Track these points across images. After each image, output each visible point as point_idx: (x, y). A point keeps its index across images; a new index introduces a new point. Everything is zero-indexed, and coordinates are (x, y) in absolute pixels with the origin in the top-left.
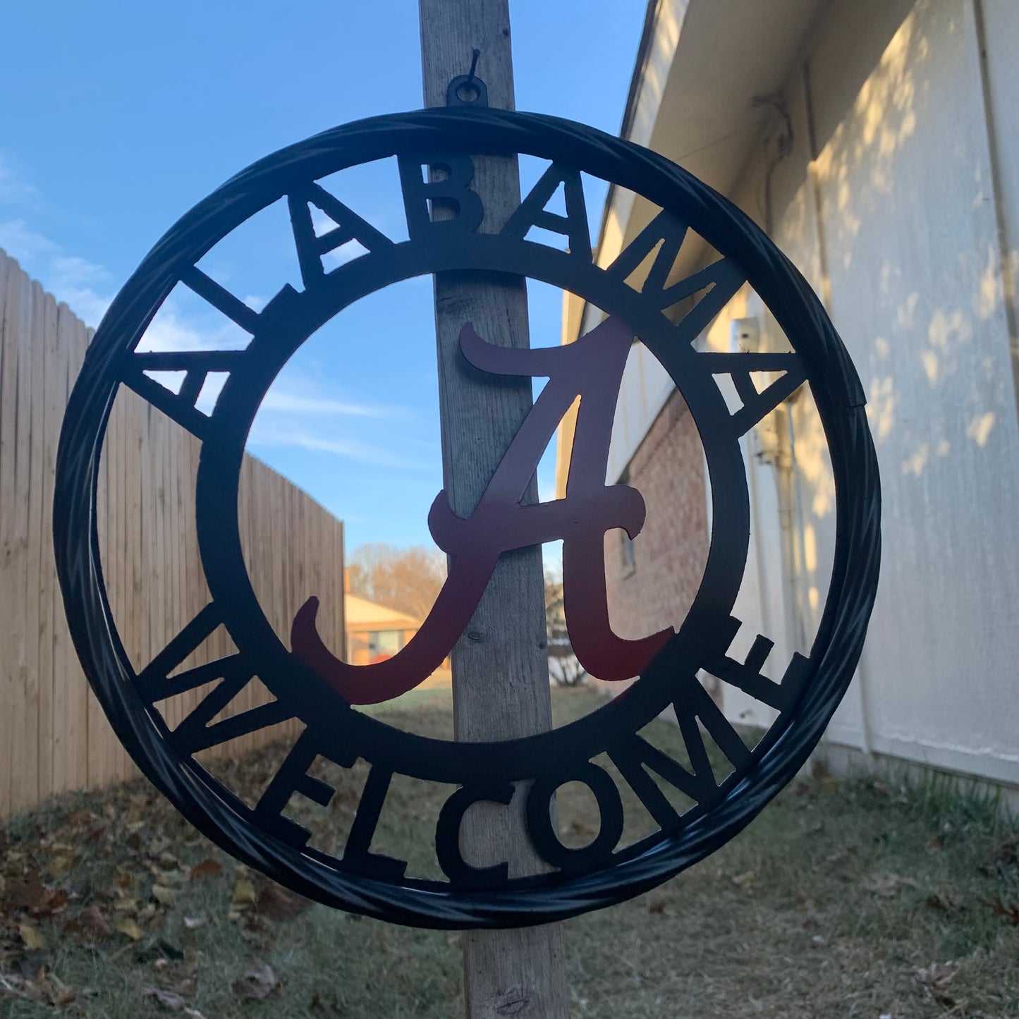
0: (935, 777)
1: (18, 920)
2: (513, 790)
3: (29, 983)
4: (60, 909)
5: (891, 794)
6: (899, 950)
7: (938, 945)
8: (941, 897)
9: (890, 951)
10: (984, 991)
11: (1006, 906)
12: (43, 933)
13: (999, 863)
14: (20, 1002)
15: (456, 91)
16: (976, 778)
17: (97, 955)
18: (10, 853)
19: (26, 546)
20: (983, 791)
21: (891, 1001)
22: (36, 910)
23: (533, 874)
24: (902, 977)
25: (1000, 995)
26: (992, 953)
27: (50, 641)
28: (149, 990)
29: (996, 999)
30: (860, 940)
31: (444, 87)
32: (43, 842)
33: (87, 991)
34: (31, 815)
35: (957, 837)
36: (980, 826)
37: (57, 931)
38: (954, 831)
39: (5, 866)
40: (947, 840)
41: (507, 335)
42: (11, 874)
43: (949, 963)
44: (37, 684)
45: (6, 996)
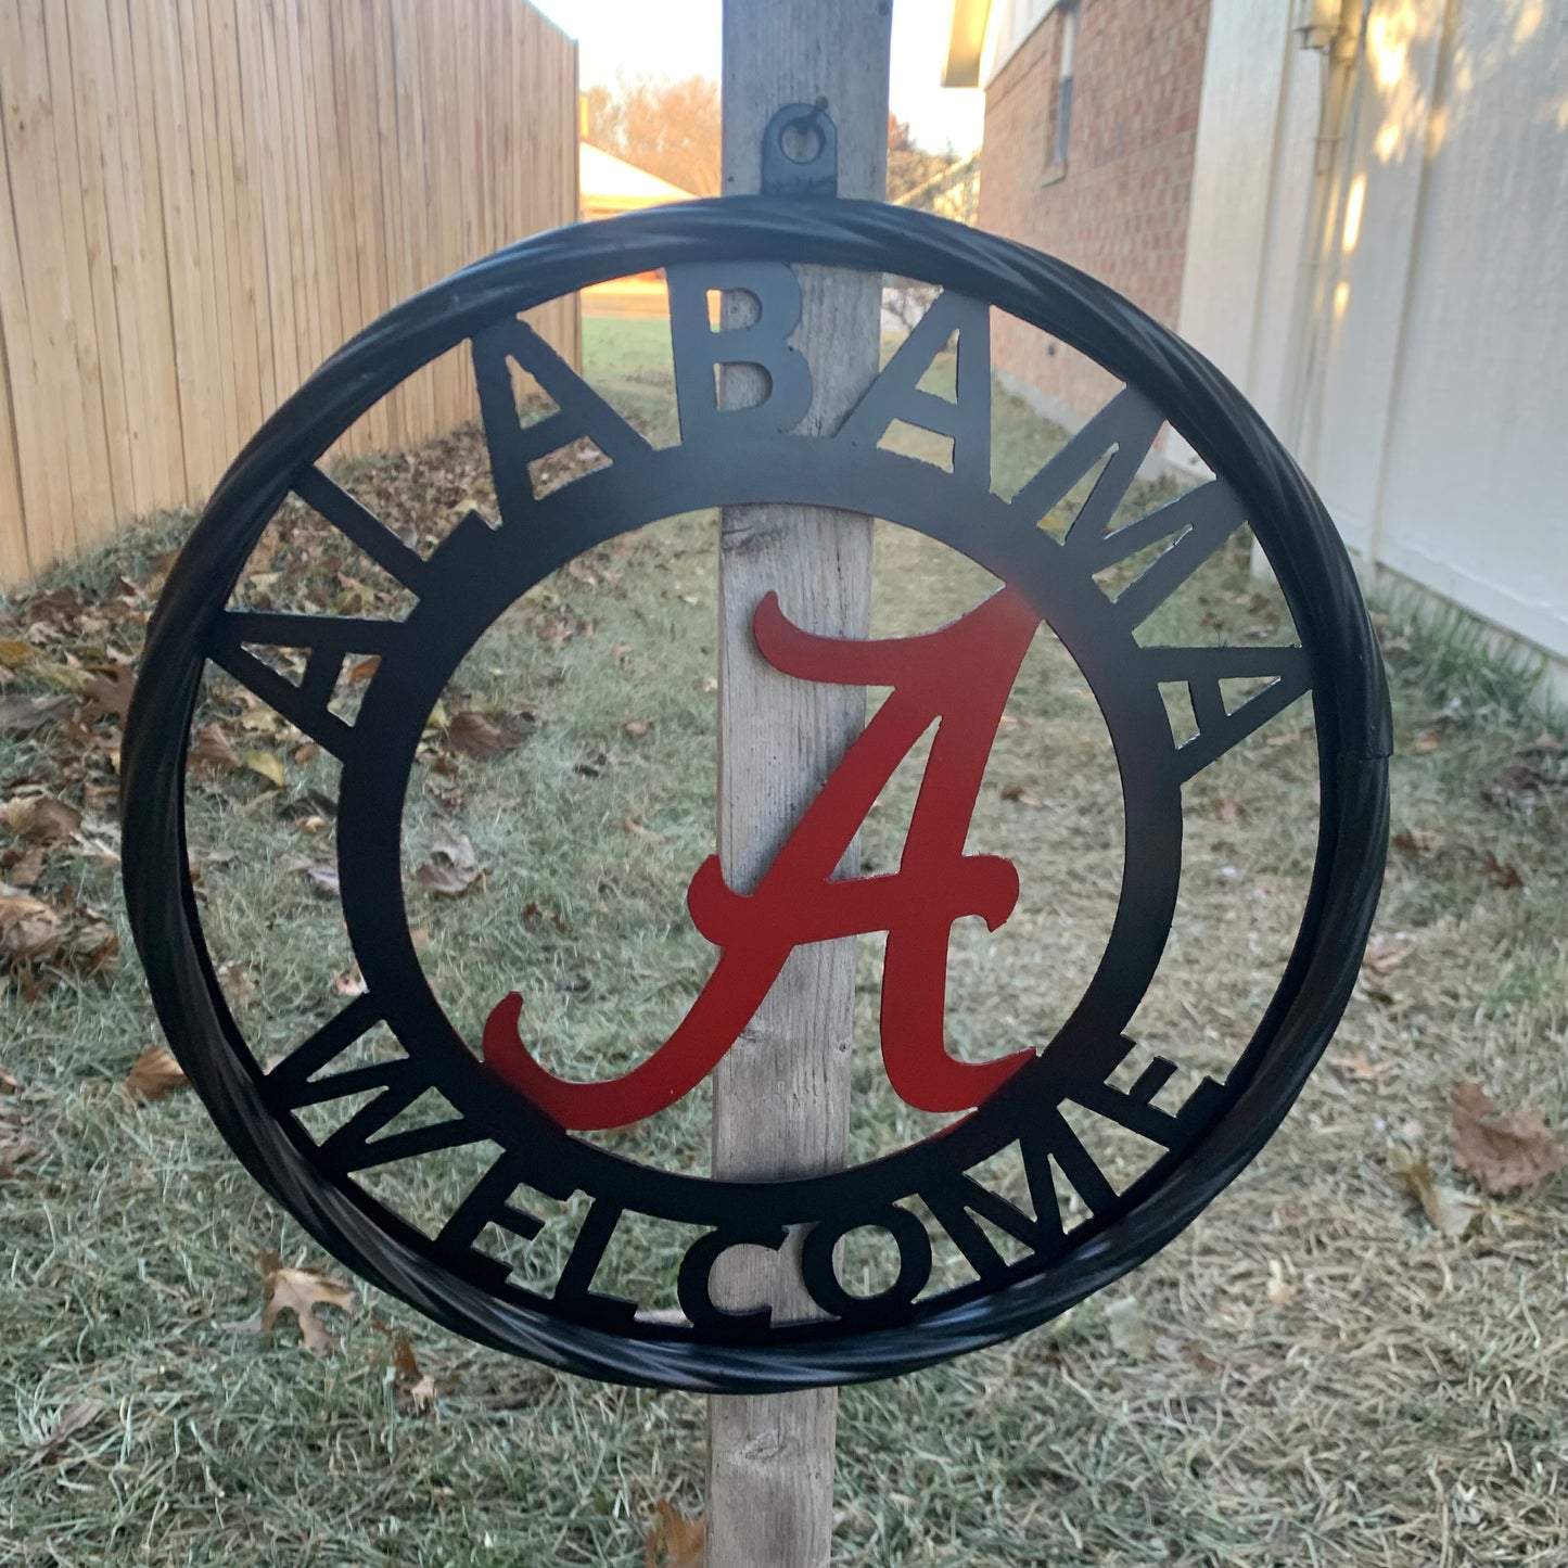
0: (1459, 620)
1: (108, 736)
5: (1388, 634)
8: (1417, 834)
10: (1436, 988)
11: (1501, 861)
15: (781, 135)
16: (1517, 639)
17: (225, 803)
18: (84, 618)
19: (50, 112)
20: (1522, 660)
25: (1455, 997)
26: (1464, 925)
27: (108, 275)
28: (303, 862)
29: (1450, 1002)
30: (1289, 881)
32: (128, 600)
33: (215, 857)
34: (107, 554)
35: (1465, 725)
36: (1505, 715)
38: (1464, 713)
39: (79, 643)
40: (1450, 730)
41: (833, 593)
42: (89, 658)
43: (1400, 936)
44: (94, 349)
45: (106, 864)
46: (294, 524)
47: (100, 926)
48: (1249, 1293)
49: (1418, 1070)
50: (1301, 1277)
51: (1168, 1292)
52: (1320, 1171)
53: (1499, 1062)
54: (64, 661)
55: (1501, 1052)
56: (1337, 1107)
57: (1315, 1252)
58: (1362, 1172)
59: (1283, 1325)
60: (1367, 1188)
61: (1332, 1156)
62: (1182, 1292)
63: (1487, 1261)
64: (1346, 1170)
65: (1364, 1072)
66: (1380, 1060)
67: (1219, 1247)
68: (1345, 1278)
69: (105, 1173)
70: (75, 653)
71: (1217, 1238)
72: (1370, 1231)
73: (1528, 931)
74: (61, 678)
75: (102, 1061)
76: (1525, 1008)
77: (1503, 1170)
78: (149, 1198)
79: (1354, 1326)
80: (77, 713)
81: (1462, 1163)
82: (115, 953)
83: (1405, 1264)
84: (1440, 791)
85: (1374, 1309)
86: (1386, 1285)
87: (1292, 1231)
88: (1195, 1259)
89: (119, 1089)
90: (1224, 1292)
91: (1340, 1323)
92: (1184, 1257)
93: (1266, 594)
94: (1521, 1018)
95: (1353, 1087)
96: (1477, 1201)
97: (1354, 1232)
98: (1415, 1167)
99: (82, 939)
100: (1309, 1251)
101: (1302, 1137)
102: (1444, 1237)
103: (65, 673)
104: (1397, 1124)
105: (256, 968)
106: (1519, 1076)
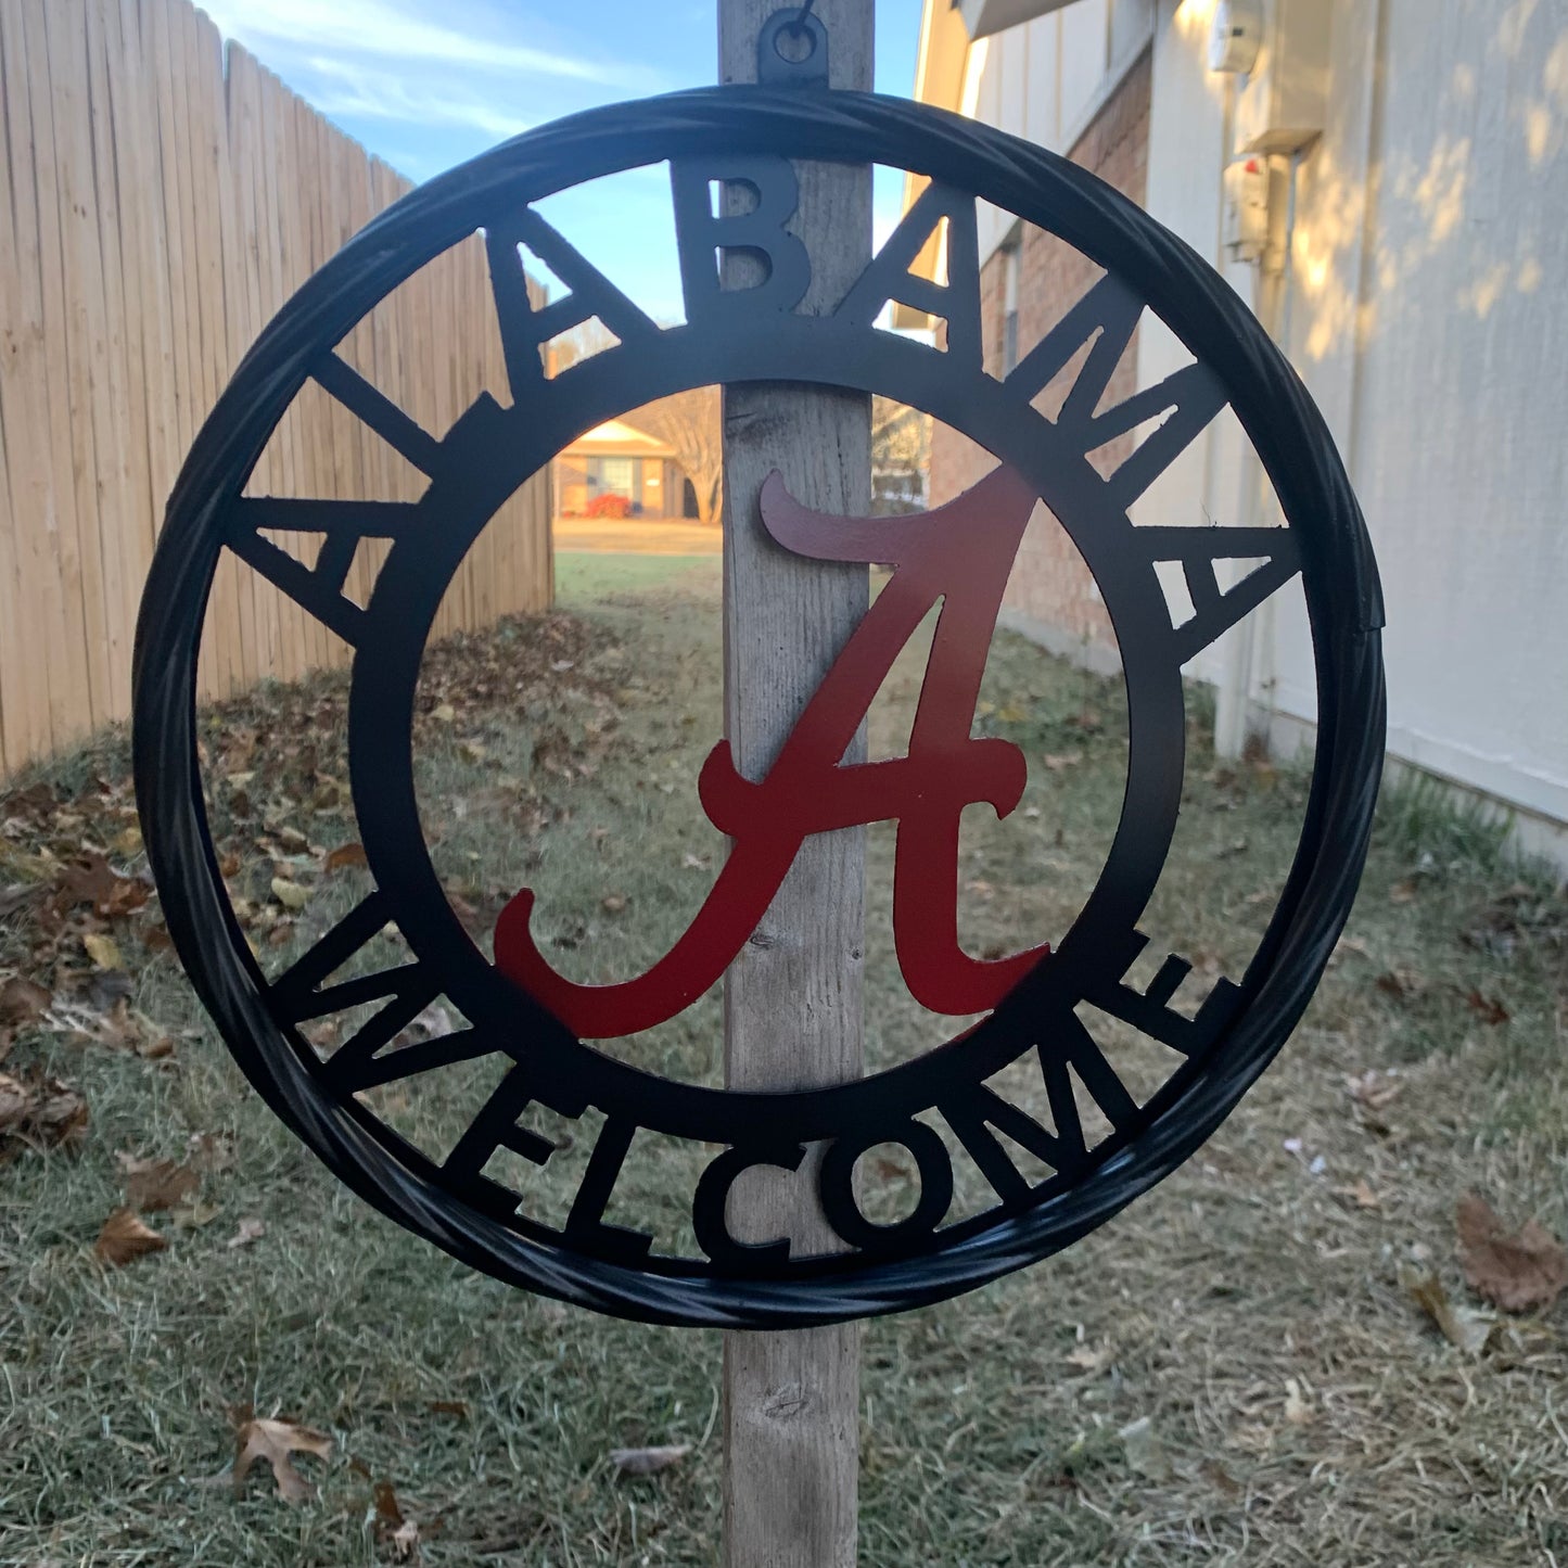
0: (1424, 783)
1: (80, 922)
2: (803, 1153)
3: (105, 1023)
4: (140, 910)
6: (1329, 1047)
7: (1380, 1047)
8: (1400, 974)
9: (1314, 1047)
10: (1433, 1119)
11: (1486, 998)
12: (119, 945)
13: (1490, 933)
14: (95, 1050)
15: (774, 42)
16: (1482, 795)
18: (58, 815)
19: (42, 337)
20: (1489, 814)
21: (1303, 1124)
22: (105, 908)
23: (823, 1251)
24: (1326, 1088)
25: (1453, 1126)
26: (1454, 1061)
27: (93, 491)
29: (1447, 1131)
31: (753, 29)
32: (104, 798)
33: (188, 1033)
34: (84, 755)
35: (1438, 879)
36: (1476, 867)
37: (137, 944)
38: (1436, 867)
39: (53, 836)
40: (1424, 882)
41: (835, 480)
42: (64, 850)
43: (1392, 1072)
44: (77, 559)
45: (75, 1039)
46: (270, 728)
47: (70, 1096)
48: (1267, 1414)
49: (1423, 1196)
50: (1319, 1397)
51: (1182, 1415)
52: (1330, 1294)
53: (1502, 1184)
54: (38, 852)
55: (1501, 1174)
56: (1342, 1233)
57: (1332, 1372)
58: (1373, 1293)
59: (1304, 1442)
60: (1380, 1310)
61: (1342, 1279)
62: (1197, 1414)
63: (1509, 1377)
64: (1356, 1291)
65: (1367, 1199)
66: (1382, 1187)
67: (1234, 1369)
68: (1364, 1395)
69: (68, 1337)
70: (49, 845)
71: (1230, 1362)
72: (1386, 1348)
73: (1520, 1062)
74: (35, 869)
75: (68, 1229)
76: (1524, 1130)
77: (1517, 1287)
78: (114, 1359)
79: (1378, 1441)
80: (50, 899)
81: (1473, 1280)
82: (84, 1123)
83: (1426, 1381)
84: (1419, 938)
85: (1398, 1424)
86: (1408, 1401)
87: (1306, 1352)
88: (1209, 1382)
89: (86, 1251)
90: (1241, 1414)
91: (1363, 1438)
92: (1197, 1381)
93: (1232, 768)
94: (1521, 1143)
95: (1357, 1214)
96: (1493, 1315)
97: (1369, 1351)
98: (1427, 1285)
99: (50, 1110)
100: (1326, 1371)
101: (1310, 1264)
102: (1463, 1353)
103: (39, 864)
104: (1405, 1248)
105: (230, 1136)
106: (1523, 1197)
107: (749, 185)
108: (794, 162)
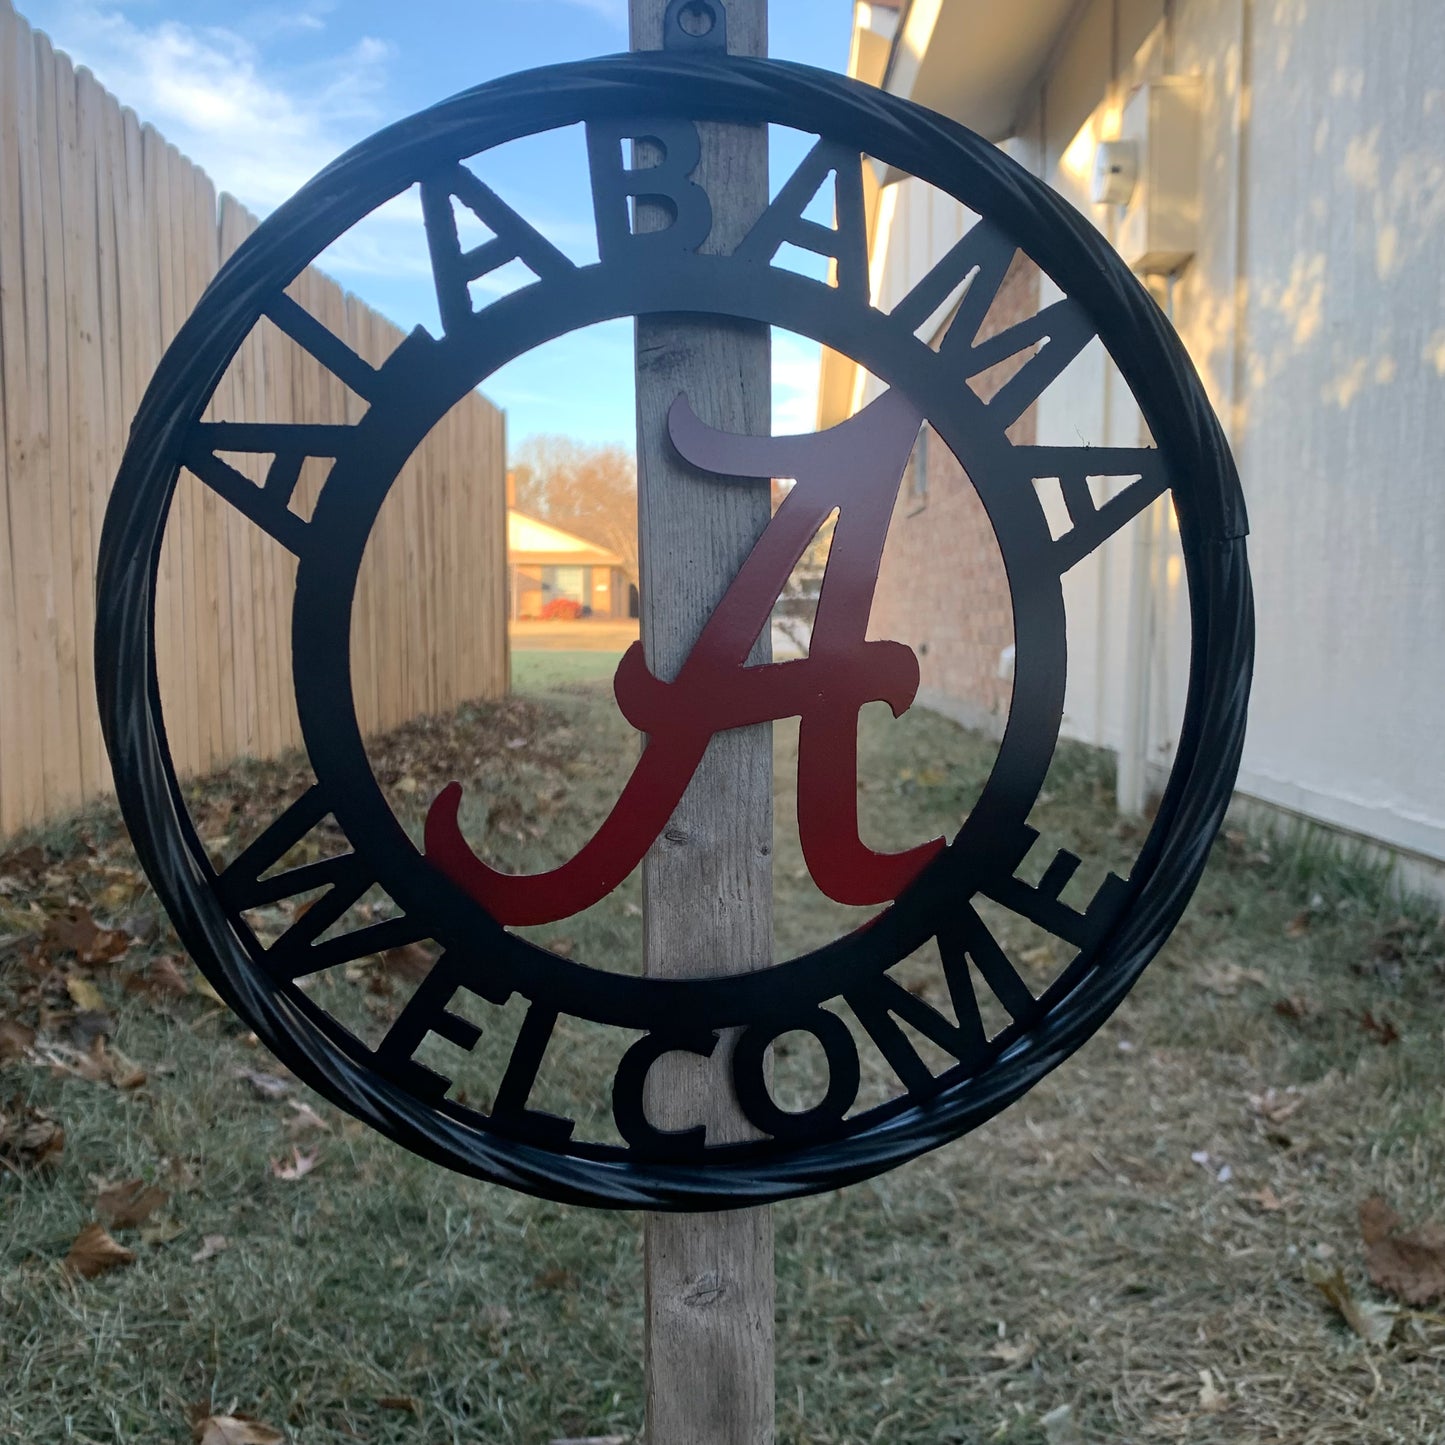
0: (1311, 831)
1: (65, 970)
2: (716, 1039)
3: (84, 1058)
4: (121, 958)
5: (1248, 849)
6: (1231, 1068)
7: (1278, 1068)
8: (1295, 1002)
9: (1218, 1069)
10: (1331, 1130)
11: (1377, 1019)
12: (99, 989)
13: (1378, 961)
14: (74, 1082)
16: (1365, 839)
17: (172, 1022)
18: (48, 875)
19: (47, 446)
20: (1373, 856)
21: (1209, 1137)
22: (88, 957)
23: (737, 1139)
24: (1230, 1106)
25: (1350, 1136)
26: (1349, 1078)
28: (243, 1071)
29: (1346, 1141)
30: (1181, 1051)
32: (91, 861)
33: (161, 1068)
34: (74, 823)
35: (1329, 916)
36: (1362, 905)
37: (117, 988)
38: (1325, 908)
39: (43, 894)
40: (1314, 920)
41: (738, 408)
42: (50, 905)
43: (1291, 1090)
44: (73, 644)
45: (54, 1073)
46: (247, 798)
47: (49, 1124)
48: (1182, 1402)
49: (1323, 1200)
50: (1232, 1386)
51: (1100, 1403)
52: (1239, 1291)
53: (1399, 1188)
54: (28, 907)
55: (1400, 1181)
56: (1249, 1234)
57: (1244, 1363)
58: (1281, 1289)
59: (1219, 1428)
60: (1287, 1305)
61: (1250, 1276)
62: (1115, 1403)
63: (1414, 1367)
64: (1264, 1288)
65: (1271, 1204)
66: (1285, 1193)
67: (1150, 1361)
68: (1276, 1384)
69: (37, 1345)
70: (38, 901)
71: (1145, 1355)
72: (1295, 1340)
73: (1414, 1077)
74: (24, 923)
75: (39, 1246)
76: (1418, 1137)
77: (1418, 1281)
78: (81, 1364)
79: (1291, 1427)
80: (37, 949)
81: (1376, 1276)
82: (60, 1148)
83: (1334, 1370)
84: (1311, 968)
85: (1308, 1410)
86: (1318, 1389)
87: (1218, 1345)
88: (1126, 1373)
89: (57, 1265)
90: (1158, 1403)
91: (1276, 1424)
92: (1114, 1372)
93: (1133, 823)
94: (1415, 1150)
95: (1262, 1217)
96: (1397, 1308)
97: (1279, 1343)
98: (1331, 1279)
99: (29, 1136)
100: (1237, 1362)
101: (1220, 1263)
102: (1369, 1345)
103: (28, 918)
104: (1309, 1248)
105: (197, 1160)
106: (1420, 1200)
107: (658, 144)
108: (697, 123)
